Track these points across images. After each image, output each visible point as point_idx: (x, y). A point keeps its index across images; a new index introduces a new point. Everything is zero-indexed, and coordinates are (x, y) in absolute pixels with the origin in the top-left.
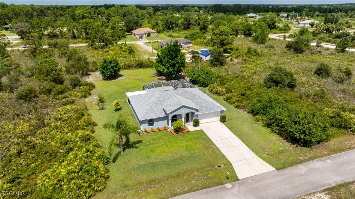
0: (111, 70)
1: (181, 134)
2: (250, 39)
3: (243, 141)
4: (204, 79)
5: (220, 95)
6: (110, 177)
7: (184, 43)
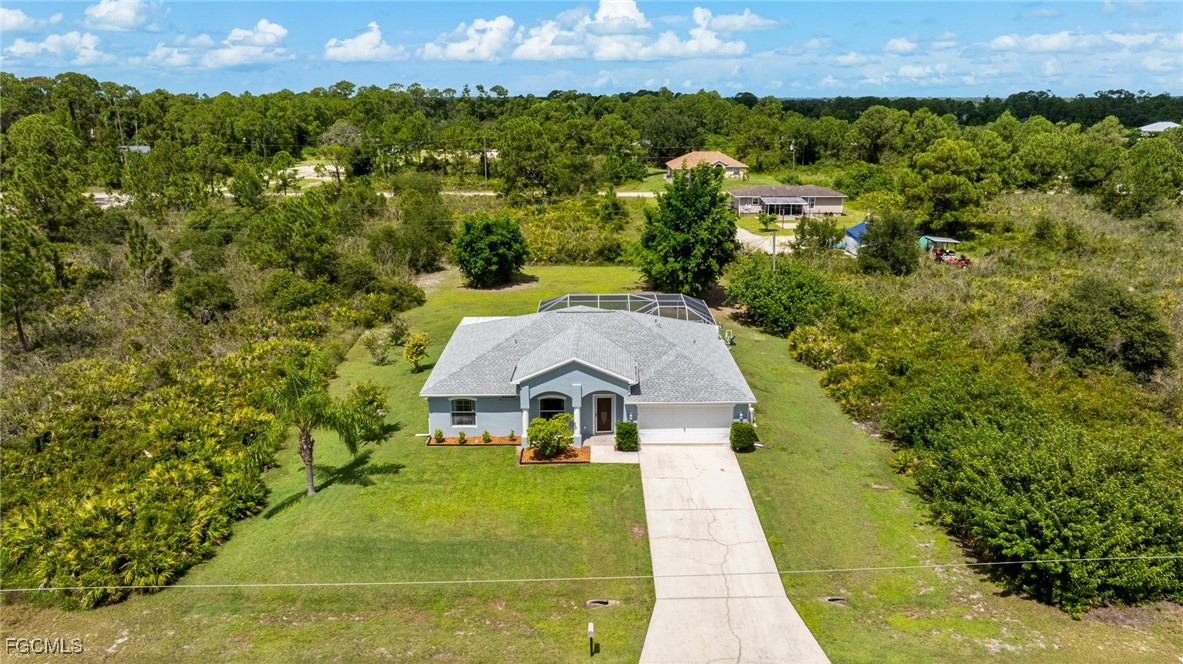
0: (487, 253)
1: (547, 468)
2: (1090, 199)
3: (769, 529)
4: (783, 304)
5: (815, 368)
6: (215, 559)
7: (812, 200)
